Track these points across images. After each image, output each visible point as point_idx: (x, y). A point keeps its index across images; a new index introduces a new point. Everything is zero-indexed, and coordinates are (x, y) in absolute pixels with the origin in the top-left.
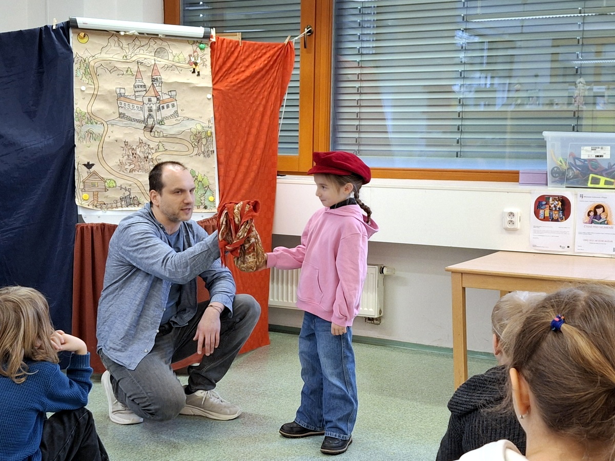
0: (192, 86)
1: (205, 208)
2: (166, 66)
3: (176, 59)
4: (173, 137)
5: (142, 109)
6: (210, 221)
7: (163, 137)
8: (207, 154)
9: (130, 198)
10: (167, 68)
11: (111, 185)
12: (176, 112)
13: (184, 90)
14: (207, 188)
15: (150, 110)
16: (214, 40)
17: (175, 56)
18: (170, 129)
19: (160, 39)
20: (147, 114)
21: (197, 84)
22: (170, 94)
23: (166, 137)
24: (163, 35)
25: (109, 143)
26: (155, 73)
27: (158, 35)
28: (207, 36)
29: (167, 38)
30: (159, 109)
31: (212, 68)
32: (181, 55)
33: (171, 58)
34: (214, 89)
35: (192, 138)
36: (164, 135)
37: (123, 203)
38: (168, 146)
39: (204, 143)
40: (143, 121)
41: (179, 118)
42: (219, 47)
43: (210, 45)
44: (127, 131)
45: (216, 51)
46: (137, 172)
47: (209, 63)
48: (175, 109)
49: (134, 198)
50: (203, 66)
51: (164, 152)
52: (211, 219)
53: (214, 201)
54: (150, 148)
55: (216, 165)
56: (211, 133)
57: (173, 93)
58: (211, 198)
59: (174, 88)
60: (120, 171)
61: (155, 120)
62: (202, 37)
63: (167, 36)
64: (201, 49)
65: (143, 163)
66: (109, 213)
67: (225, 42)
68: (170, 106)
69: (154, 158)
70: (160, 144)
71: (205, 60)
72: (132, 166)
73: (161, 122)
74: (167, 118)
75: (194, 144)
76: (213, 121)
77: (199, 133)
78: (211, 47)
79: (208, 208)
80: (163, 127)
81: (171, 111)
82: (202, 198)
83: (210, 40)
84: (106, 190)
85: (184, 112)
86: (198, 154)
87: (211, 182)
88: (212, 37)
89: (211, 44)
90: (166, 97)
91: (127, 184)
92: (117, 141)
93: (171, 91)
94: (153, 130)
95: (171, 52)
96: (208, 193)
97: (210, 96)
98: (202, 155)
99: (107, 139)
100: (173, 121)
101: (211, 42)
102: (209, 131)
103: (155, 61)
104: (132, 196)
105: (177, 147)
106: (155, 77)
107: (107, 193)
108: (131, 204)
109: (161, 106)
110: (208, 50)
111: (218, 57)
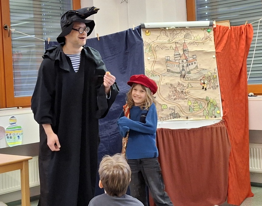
0: (204, 52)
1: (215, 117)
3: (196, 38)
4: (196, 80)
5: (179, 67)
6: (219, 125)
8: (215, 88)
9: (175, 114)
10: (191, 43)
11: (165, 107)
12: (197, 66)
13: (200, 54)
14: (215, 106)
15: (183, 67)
18: (194, 75)
19: (187, 29)
20: (181, 68)
21: (207, 50)
23: (192, 80)
24: (188, 27)
25: (163, 85)
26: (185, 47)
27: (185, 27)
28: (211, 25)
30: (187, 66)
31: (215, 41)
32: (198, 36)
33: (193, 38)
34: (216, 53)
37: (171, 117)
38: (193, 85)
39: (213, 82)
40: (180, 73)
41: (198, 69)
42: (218, 30)
44: (171, 78)
45: (216, 32)
46: (177, 100)
47: (213, 39)
48: (196, 65)
49: (177, 114)
50: (210, 40)
51: (191, 88)
52: (219, 123)
53: (220, 113)
54: (184, 86)
55: (220, 93)
56: (216, 76)
57: (195, 57)
58: (218, 112)
59: (195, 54)
60: (169, 100)
61: (186, 71)
62: (209, 25)
63: (190, 27)
64: (208, 32)
65: (180, 95)
66: (164, 122)
67: (221, 27)
68: (193, 63)
69: (187, 92)
70: (189, 84)
71: (211, 38)
72: (175, 97)
73: (189, 72)
74: (192, 70)
76: (217, 70)
77: (209, 76)
78: (214, 30)
79: (217, 117)
80: (190, 75)
81: (194, 66)
82: (213, 112)
83: (213, 27)
84: (162, 110)
85: (200, 66)
86: (210, 88)
87: (218, 102)
88: (214, 25)
90: (191, 59)
91: (173, 106)
92: (166, 84)
93: (193, 56)
94: (185, 77)
95: (192, 35)
96: (217, 109)
97: (214, 56)
98: (212, 88)
99: (162, 84)
100: (195, 71)
103: (184, 41)
104: (176, 113)
105: (198, 85)
106: (185, 49)
107: (163, 112)
108: (175, 117)
109: (189, 64)
110: (212, 32)
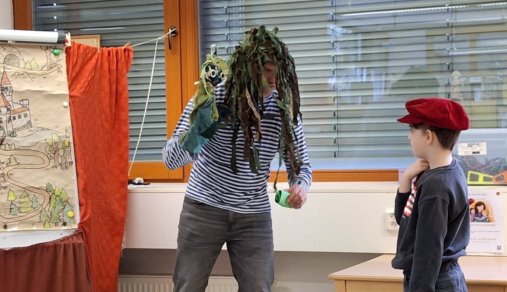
0: (46, 94)
1: (65, 224)
2: (17, 74)
3: (28, 66)
4: (26, 149)
6: (70, 239)
7: (15, 149)
8: (65, 166)
10: (18, 75)
12: (29, 122)
13: (37, 98)
14: (65, 203)
16: (69, 44)
17: (26, 63)
18: (23, 140)
19: (10, 45)
21: (52, 91)
22: (22, 103)
23: (19, 149)
24: (13, 41)
26: (5, 82)
27: (7, 41)
28: (62, 41)
29: (17, 44)
30: (10, 120)
31: (68, 74)
32: (33, 61)
33: (22, 65)
34: (71, 97)
35: (47, 149)
36: (16, 147)
38: (21, 160)
39: (61, 154)
41: (32, 129)
42: (76, 53)
43: (65, 51)
45: (72, 56)
47: (64, 68)
48: (28, 119)
50: (58, 72)
51: (16, 167)
52: (71, 236)
53: (74, 217)
54: (0, 162)
55: (75, 177)
56: (69, 143)
57: (26, 102)
58: (70, 214)
59: (26, 97)
61: (6, 131)
62: (56, 42)
63: (16, 42)
64: (55, 55)
67: (82, 47)
68: (23, 116)
69: (6, 173)
70: (12, 158)
71: (60, 66)
73: (12, 134)
74: (18, 129)
75: (50, 156)
76: (70, 130)
77: (55, 143)
78: (66, 52)
79: (68, 225)
80: (14, 139)
81: (23, 121)
82: (60, 214)
83: (65, 45)
85: (37, 122)
86: (55, 167)
87: (70, 196)
88: (67, 41)
89: (66, 49)
90: (17, 107)
93: (22, 100)
94: (4, 143)
95: (22, 58)
96: (67, 208)
97: (66, 104)
98: (59, 167)
100: (26, 132)
101: (66, 47)
102: (66, 141)
103: (4, 68)
105: (31, 160)
106: (5, 86)
109: (12, 116)
110: (63, 56)
111: (74, 62)
